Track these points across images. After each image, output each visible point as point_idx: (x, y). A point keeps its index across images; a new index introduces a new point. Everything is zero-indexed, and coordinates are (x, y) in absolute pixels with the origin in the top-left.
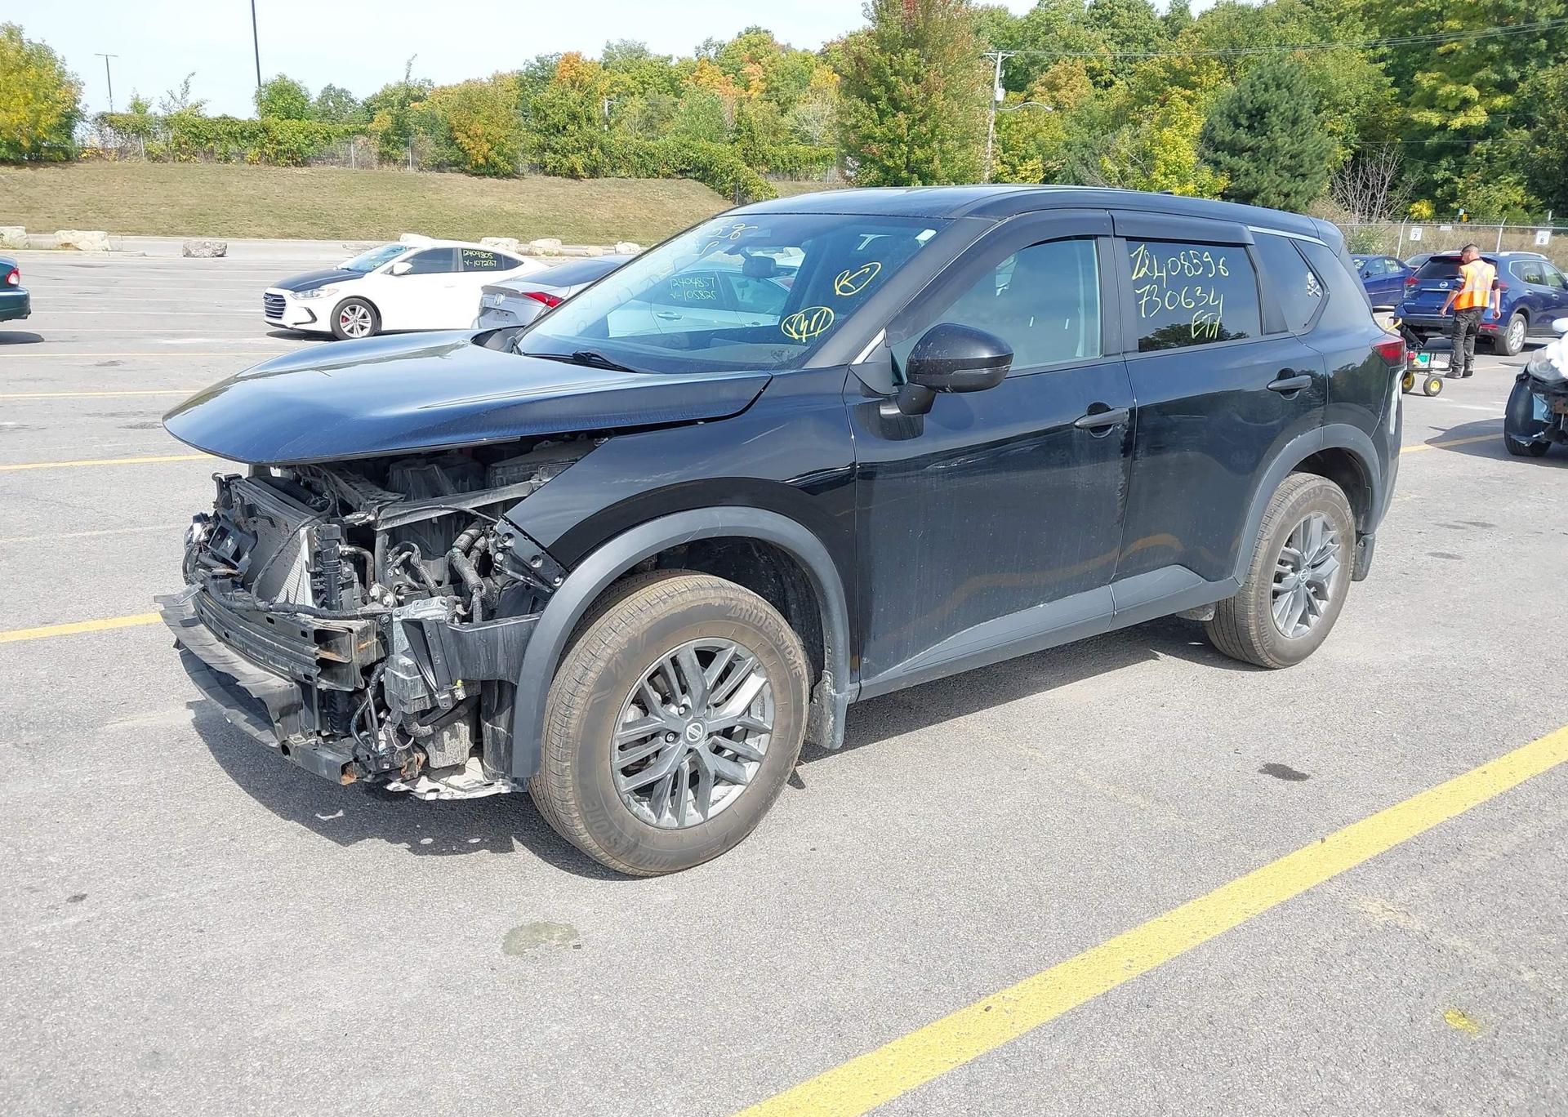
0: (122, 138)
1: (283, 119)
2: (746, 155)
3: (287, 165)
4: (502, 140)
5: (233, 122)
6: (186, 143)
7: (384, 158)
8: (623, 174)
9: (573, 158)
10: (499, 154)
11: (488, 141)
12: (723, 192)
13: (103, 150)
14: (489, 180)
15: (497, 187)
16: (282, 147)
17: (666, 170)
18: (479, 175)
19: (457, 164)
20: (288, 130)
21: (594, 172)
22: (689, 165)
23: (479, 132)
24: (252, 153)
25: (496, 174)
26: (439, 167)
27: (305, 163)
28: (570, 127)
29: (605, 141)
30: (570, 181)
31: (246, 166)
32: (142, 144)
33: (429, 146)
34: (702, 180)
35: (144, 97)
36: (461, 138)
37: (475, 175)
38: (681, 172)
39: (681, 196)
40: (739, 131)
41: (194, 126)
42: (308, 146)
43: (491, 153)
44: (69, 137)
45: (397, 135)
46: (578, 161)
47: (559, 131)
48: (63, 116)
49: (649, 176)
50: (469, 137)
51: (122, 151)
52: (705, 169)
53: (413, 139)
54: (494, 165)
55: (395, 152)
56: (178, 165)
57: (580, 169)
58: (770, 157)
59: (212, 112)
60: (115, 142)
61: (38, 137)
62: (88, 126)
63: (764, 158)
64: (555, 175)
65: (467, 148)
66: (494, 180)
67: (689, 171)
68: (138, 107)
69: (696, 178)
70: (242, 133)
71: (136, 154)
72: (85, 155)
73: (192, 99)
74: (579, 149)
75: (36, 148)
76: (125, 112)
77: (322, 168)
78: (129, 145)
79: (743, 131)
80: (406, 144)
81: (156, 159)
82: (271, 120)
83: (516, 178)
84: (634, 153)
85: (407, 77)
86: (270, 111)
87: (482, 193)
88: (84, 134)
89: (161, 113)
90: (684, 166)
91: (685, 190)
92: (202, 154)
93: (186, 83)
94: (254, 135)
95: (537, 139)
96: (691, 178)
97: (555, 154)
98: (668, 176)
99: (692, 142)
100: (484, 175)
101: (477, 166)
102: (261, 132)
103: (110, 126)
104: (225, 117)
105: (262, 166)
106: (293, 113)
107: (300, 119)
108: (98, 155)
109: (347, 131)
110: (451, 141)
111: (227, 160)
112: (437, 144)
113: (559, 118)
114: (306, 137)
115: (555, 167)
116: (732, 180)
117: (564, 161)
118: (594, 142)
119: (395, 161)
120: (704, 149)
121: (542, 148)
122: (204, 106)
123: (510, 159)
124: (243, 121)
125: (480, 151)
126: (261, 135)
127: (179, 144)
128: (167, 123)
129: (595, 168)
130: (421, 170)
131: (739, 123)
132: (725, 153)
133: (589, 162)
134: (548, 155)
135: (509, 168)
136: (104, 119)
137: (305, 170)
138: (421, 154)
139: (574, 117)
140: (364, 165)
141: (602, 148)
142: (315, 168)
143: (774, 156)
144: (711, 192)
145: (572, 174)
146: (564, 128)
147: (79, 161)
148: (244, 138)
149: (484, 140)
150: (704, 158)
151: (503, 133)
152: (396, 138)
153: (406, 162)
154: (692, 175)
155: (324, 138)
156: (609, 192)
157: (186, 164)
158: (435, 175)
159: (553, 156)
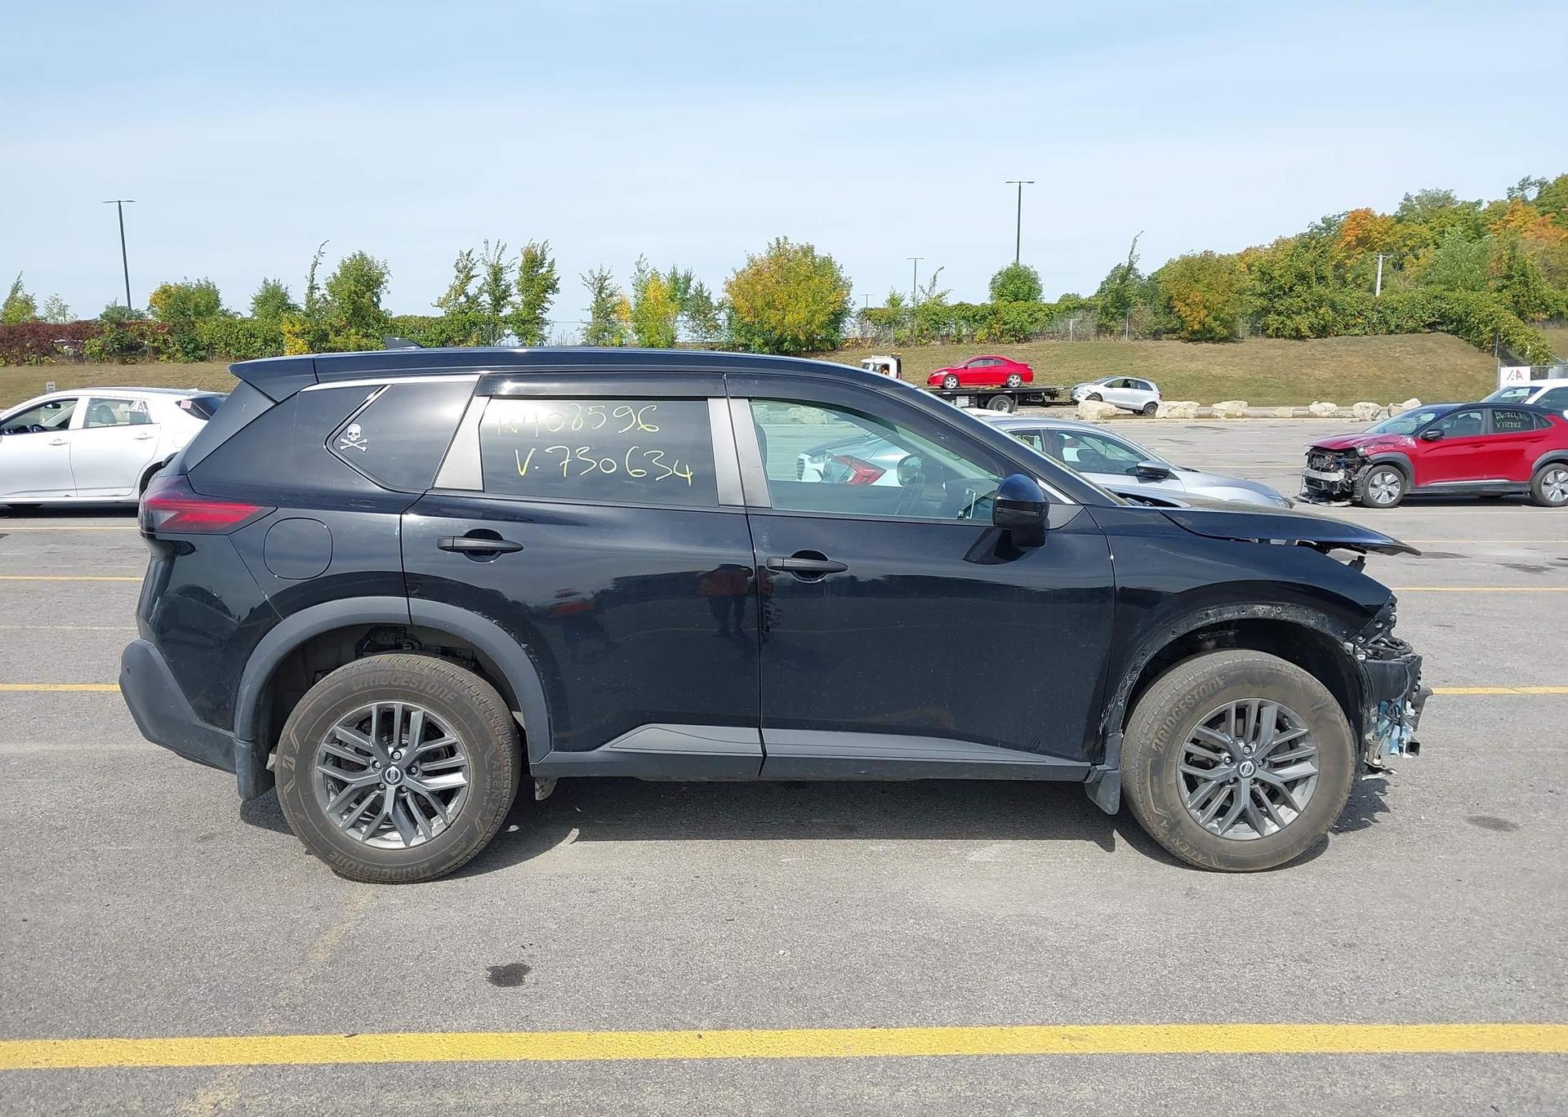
0: (877, 329)
1: (1011, 302)
2: (1517, 303)
3: (1010, 342)
4: (1220, 305)
5: (968, 307)
6: (927, 330)
7: (1102, 329)
8: (1357, 332)
9: (1298, 318)
10: (1215, 319)
11: (1205, 307)
12: (1479, 345)
13: (862, 339)
14: (1204, 345)
15: (1211, 351)
16: (1007, 327)
17: (1412, 324)
18: (1195, 340)
19: (1174, 331)
20: (1014, 313)
21: (1322, 331)
22: (1441, 316)
23: (1197, 299)
24: (981, 333)
25: (1212, 339)
26: (1156, 335)
27: (1027, 339)
28: (1298, 288)
29: (1337, 299)
30: (1293, 342)
31: (974, 345)
32: (892, 333)
33: (1146, 316)
34: (1455, 332)
35: (899, 292)
36: (1178, 305)
37: (1191, 340)
38: (1430, 326)
39: (1423, 351)
40: (1509, 277)
41: (935, 314)
42: (1031, 323)
43: (1206, 320)
44: (836, 329)
45: (1116, 307)
46: (1303, 322)
47: (1285, 293)
48: (832, 313)
49: (1391, 333)
50: (1187, 305)
51: (876, 340)
52: (1460, 321)
53: (1130, 311)
54: (1211, 330)
55: (1112, 323)
56: (920, 348)
57: (1305, 330)
58: (1550, 301)
59: (951, 301)
60: (872, 332)
61: (813, 332)
62: (853, 320)
63: (1542, 304)
64: (1277, 337)
65: (1184, 315)
66: (1210, 345)
67: (1439, 323)
68: (894, 301)
69: (1448, 331)
70: (974, 316)
71: (886, 342)
72: (848, 344)
73: (938, 291)
74: (1307, 309)
75: (810, 340)
76: (882, 307)
77: (1042, 343)
78: (882, 334)
79: (1515, 276)
80: (1123, 315)
81: (903, 344)
82: (1002, 303)
83: (1234, 342)
84: (1373, 309)
85: (1131, 252)
86: (1001, 296)
87: (1193, 358)
88: (851, 328)
89: (911, 305)
90: (1432, 320)
91: (1430, 344)
92: (939, 338)
93: (935, 277)
94: (984, 318)
95: (1260, 302)
96: (1443, 331)
97: (1279, 315)
98: (1414, 331)
99: (1446, 293)
100: (1199, 340)
101: (1194, 332)
102: (990, 315)
103: (869, 319)
104: (961, 304)
105: (989, 345)
106: (1021, 296)
107: (1026, 301)
108: (857, 344)
109: (1068, 307)
110: (1169, 308)
111: (959, 341)
112: (1156, 314)
113: (1287, 281)
114: (1030, 315)
115: (1278, 329)
116: (1493, 330)
117: (1288, 322)
118: (1323, 301)
119: (1112, 332)
120: (1457, 301)
121: (1266, 311)
122: (947, 295)
123: (1225, 324)
124: (977, 307)
125: (1196, 318)
126: (990, 317)
127: (922, 331)
128: (913, 313)
129: (1324, 327)
130: (1136, 339)
131: (1510, 268)
132: (1488, 302)
133: (1315, 321)
134: (1272, 317)
135: (1225, 332)
136: (866, 314)
137: (1025, 346)
138: (1137, 324)
139: (1302, 277)
140: (1080, 337)
141: (1333, 307)
142: (1035, 343)
143: (1555, 300)
144: (1464, 344)
145: (1299, 336)
146: (1291, 289)
147: (842, 350)
148: (976, 321)
149: (1201, 307)
150: (1459, 309)
151: (1221, 299)
152: (1114, 311)
153: (1123, 332)
154: (1445, 328)
155: (1047, 315)
156: (1334, 351)
157: (924, 348)
158: (1150, 343)
159: (1277, 317)
